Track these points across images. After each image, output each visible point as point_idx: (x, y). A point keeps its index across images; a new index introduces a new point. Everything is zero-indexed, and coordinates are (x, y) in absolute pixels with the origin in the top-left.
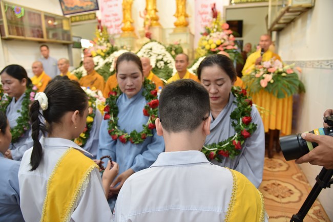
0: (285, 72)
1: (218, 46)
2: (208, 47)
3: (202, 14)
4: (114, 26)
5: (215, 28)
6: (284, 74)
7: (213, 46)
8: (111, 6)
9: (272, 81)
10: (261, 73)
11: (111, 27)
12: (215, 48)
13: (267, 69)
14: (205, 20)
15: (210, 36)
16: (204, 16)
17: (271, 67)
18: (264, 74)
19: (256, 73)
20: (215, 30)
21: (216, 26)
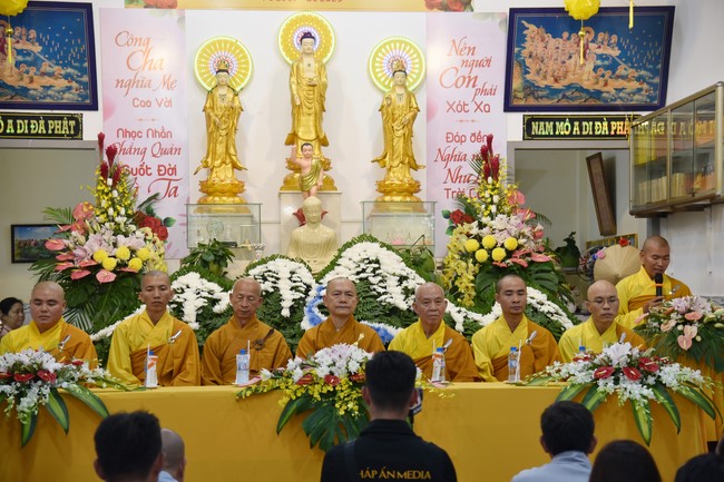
0: (718, 321)
1: (510, 254)
2: (482, 255)
3: (447, 159)
4: (154, 171)
5: (492, 203)
6: (718, 325)
7: (499, 254)
8: (147, 104)
9: (699, 339)
10: (672, 323)
11: (144, 170)
12: (503, 261)
13: (683, 314)
14: (456, 178)
15: (481, 226)
16: (453, 165)
17: (689, 311)
18: (677, 324)
19: (660, 323)
20: (493, 208)
21: (496, 199)
